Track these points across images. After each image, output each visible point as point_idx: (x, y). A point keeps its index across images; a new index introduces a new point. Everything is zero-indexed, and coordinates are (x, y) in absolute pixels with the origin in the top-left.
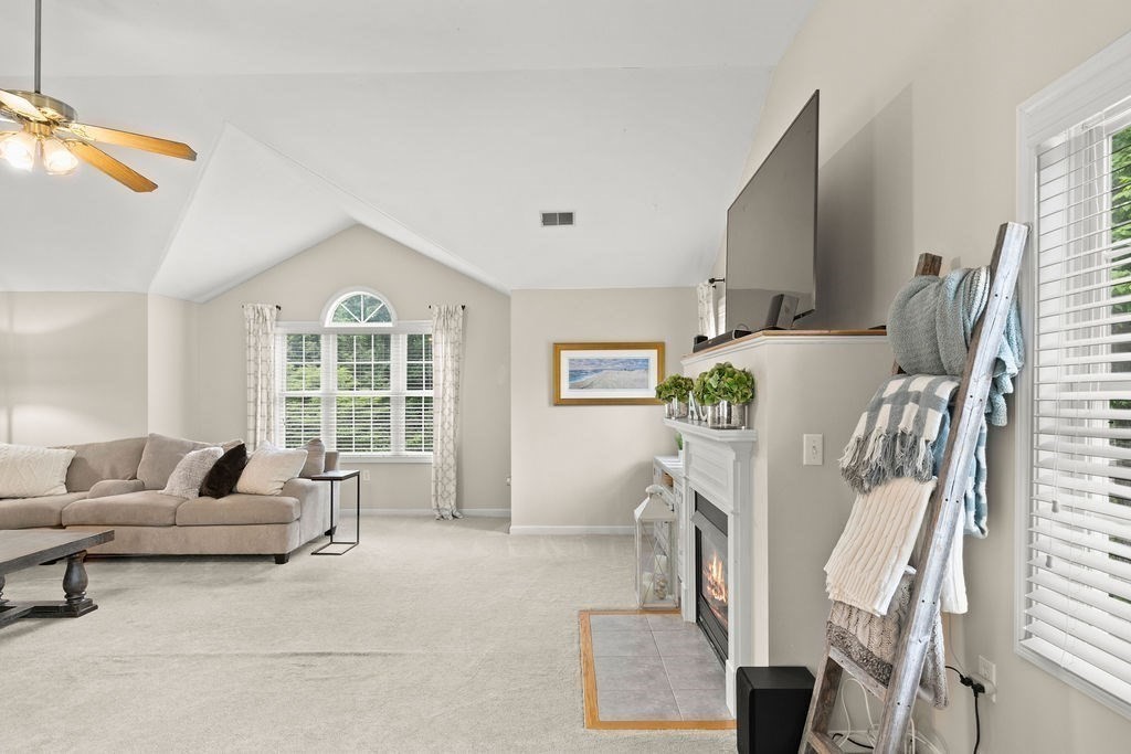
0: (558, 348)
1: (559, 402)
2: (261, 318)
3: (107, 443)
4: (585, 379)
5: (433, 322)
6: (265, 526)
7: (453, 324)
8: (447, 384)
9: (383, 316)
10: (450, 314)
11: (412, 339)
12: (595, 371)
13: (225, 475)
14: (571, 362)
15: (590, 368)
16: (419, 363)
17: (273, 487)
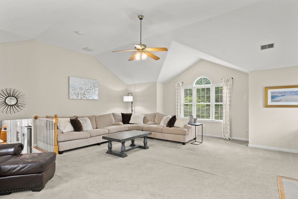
0: (267, 88)
1: (267, 106)
2: (179, 86)
4: (278, 99)
5: (223, 83)
7: (229, 83)
8: (227, 101)
9: (208, 83)
10: (228, 80)
11: (217, 88)
12: (282, 96)
13: (172, 122)
14: (272, 93)
15: (280, 95)
16: (219, 95)
17: (182, 126)
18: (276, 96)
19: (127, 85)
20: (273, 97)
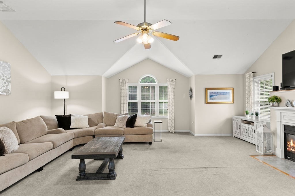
0: (207, 89)
1: (207, 103)
2: (124, 82)
3: (94, 114)
4: (213, 97)
5: (168, 83)
6: (147, 135)
8: (172, 99)
9: (153, 81)
10: (172, 81)
11: (161, 87)
12: (216, 95)
13: (131, 122)
14: (210, 93)
15: (215, 94)
16: (162, 93)
17: (145, 125)
18: (213, 95)
19: (52, 76)
20: (211, 96)
